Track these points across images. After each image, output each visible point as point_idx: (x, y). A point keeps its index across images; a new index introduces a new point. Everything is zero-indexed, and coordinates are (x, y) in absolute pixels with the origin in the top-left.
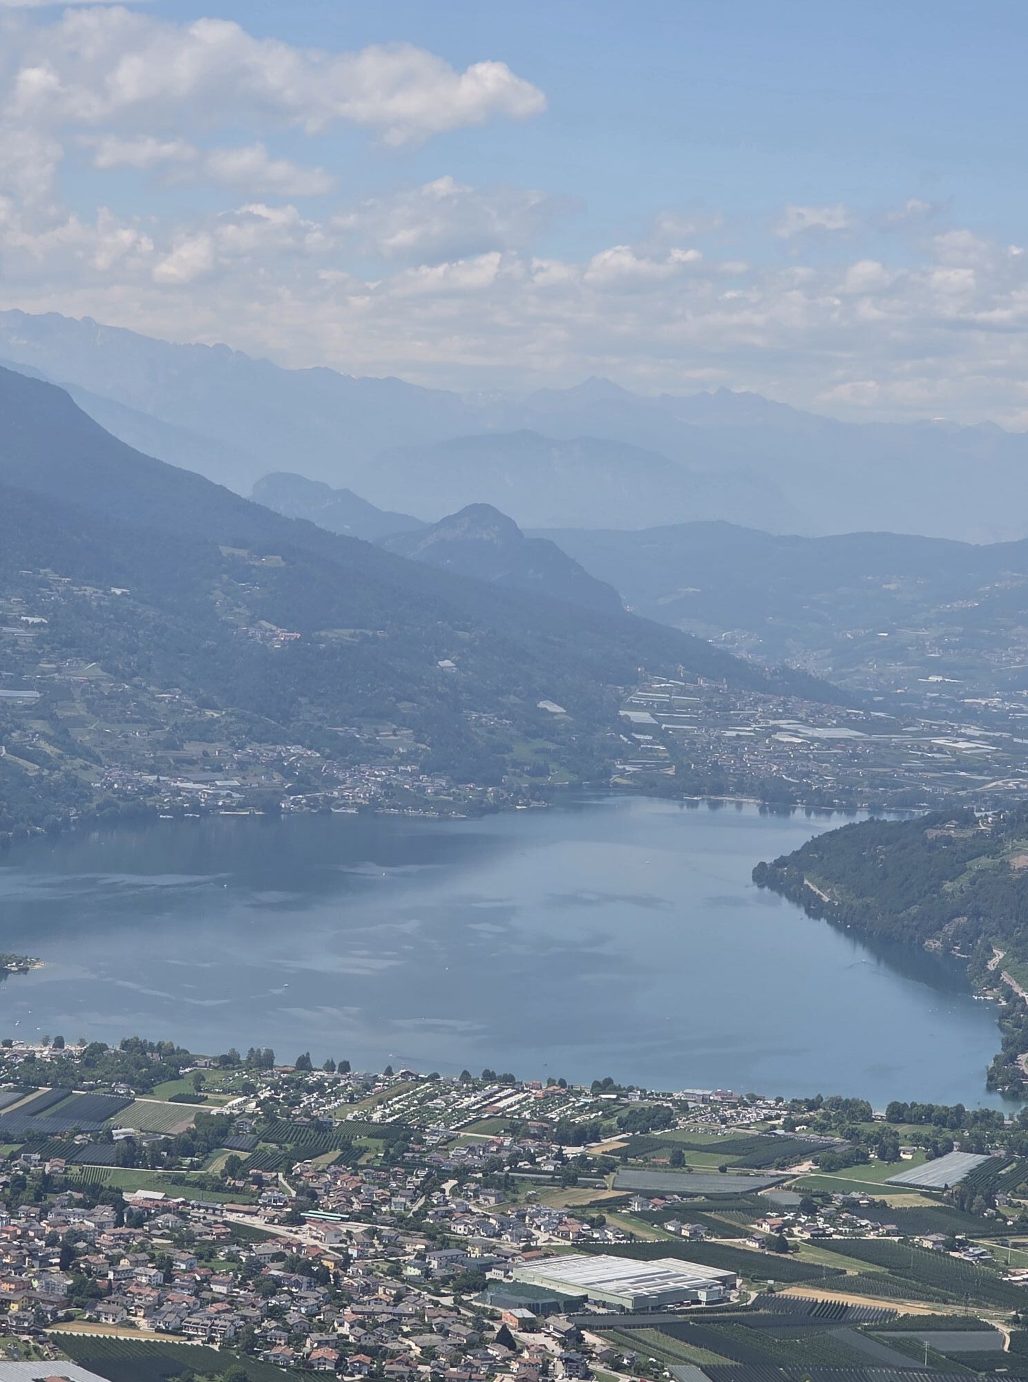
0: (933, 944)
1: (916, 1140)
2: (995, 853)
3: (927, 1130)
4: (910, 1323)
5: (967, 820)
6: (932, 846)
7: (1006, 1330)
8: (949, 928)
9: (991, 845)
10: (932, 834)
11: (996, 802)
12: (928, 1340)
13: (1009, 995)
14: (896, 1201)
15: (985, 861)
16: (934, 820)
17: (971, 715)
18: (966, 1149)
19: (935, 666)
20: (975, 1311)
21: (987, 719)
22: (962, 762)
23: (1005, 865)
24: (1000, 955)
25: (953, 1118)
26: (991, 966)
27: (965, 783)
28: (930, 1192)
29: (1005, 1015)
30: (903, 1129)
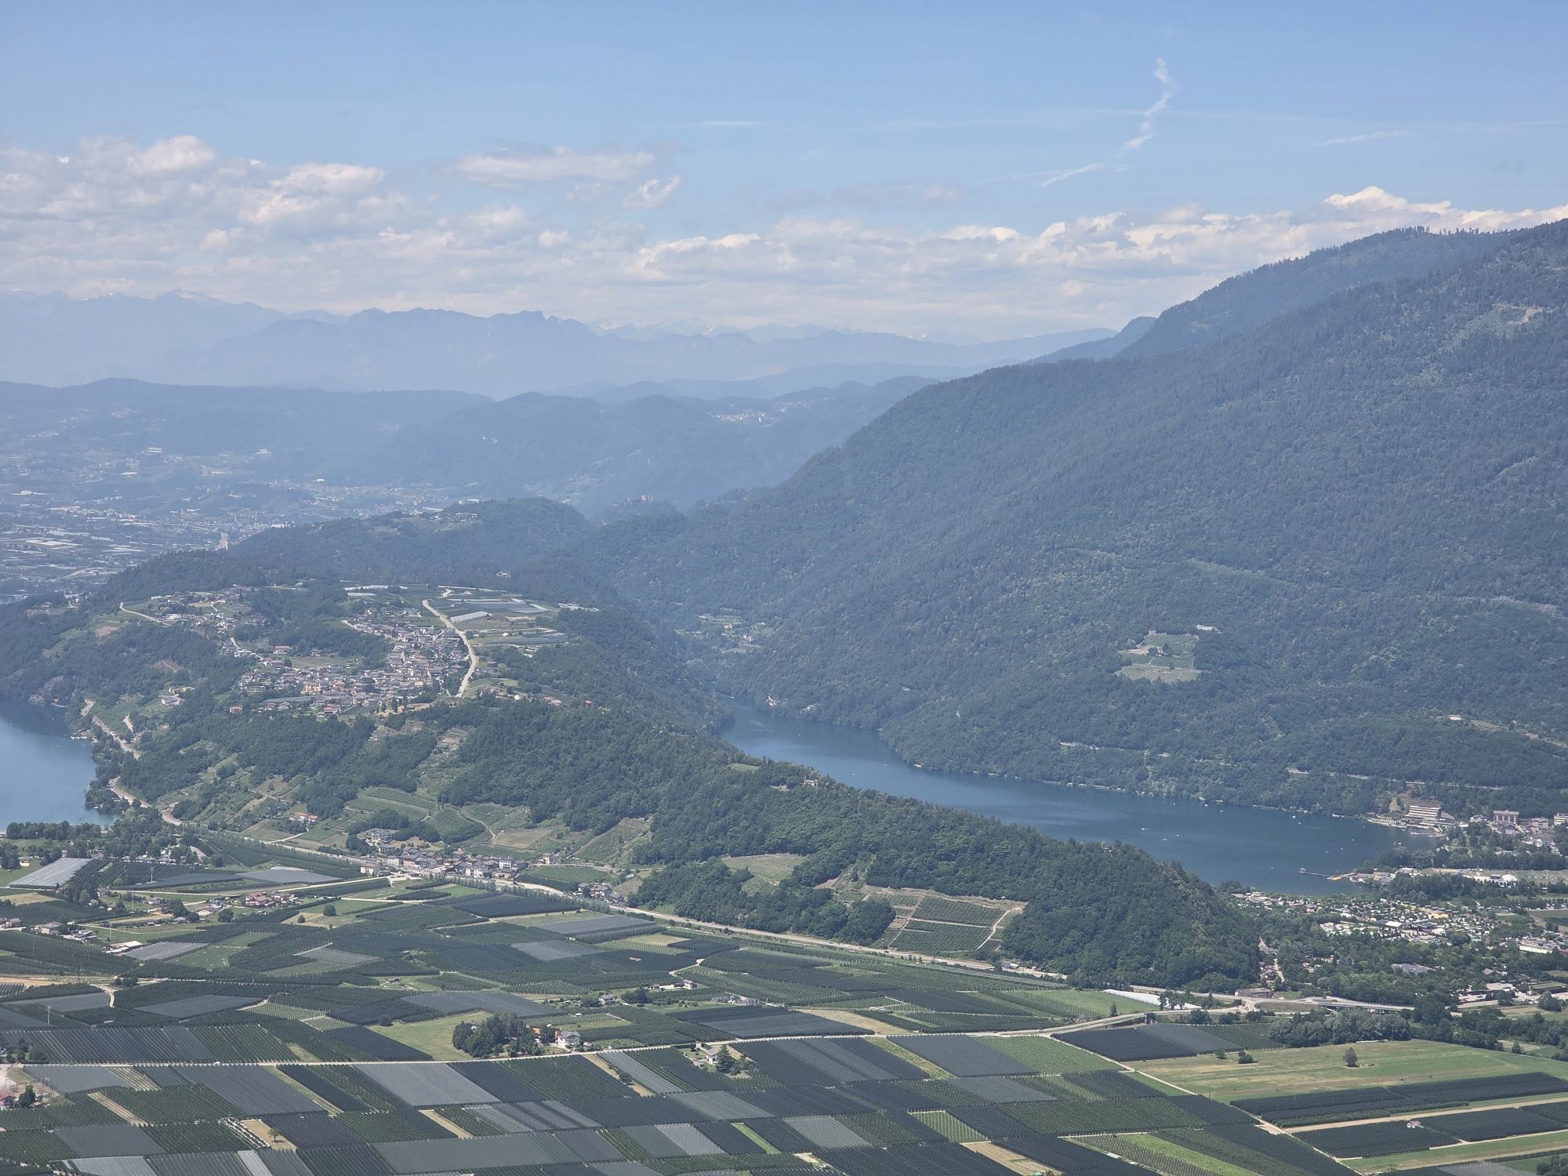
0: (36, 699)
1: (32, 851)
2: (82, 626)
3: (40, 843)
4: (34, 993)
5: (59, 601)
6: (32, 623)
7: (110, 991)
8: (49, 686)
9: (79, 620)
10: (31, 613)
11: (81, 585)
12: (49, 1004)
13: (100, 734)
14: (18, 900)
15: (75, 633)
16: (32, 603)
17: (56, 520)
18: (72, 855)
19: (25, 483)
20: (85, 979)
21: (69, 523)
22: (52, 557)
23: (91, 636)
24: (90, 704)
25: (62, 832)
26: (84, 712)
27: (55, 573)
28: (44, 891)
29: (97, 749)
30: (21, 844)
